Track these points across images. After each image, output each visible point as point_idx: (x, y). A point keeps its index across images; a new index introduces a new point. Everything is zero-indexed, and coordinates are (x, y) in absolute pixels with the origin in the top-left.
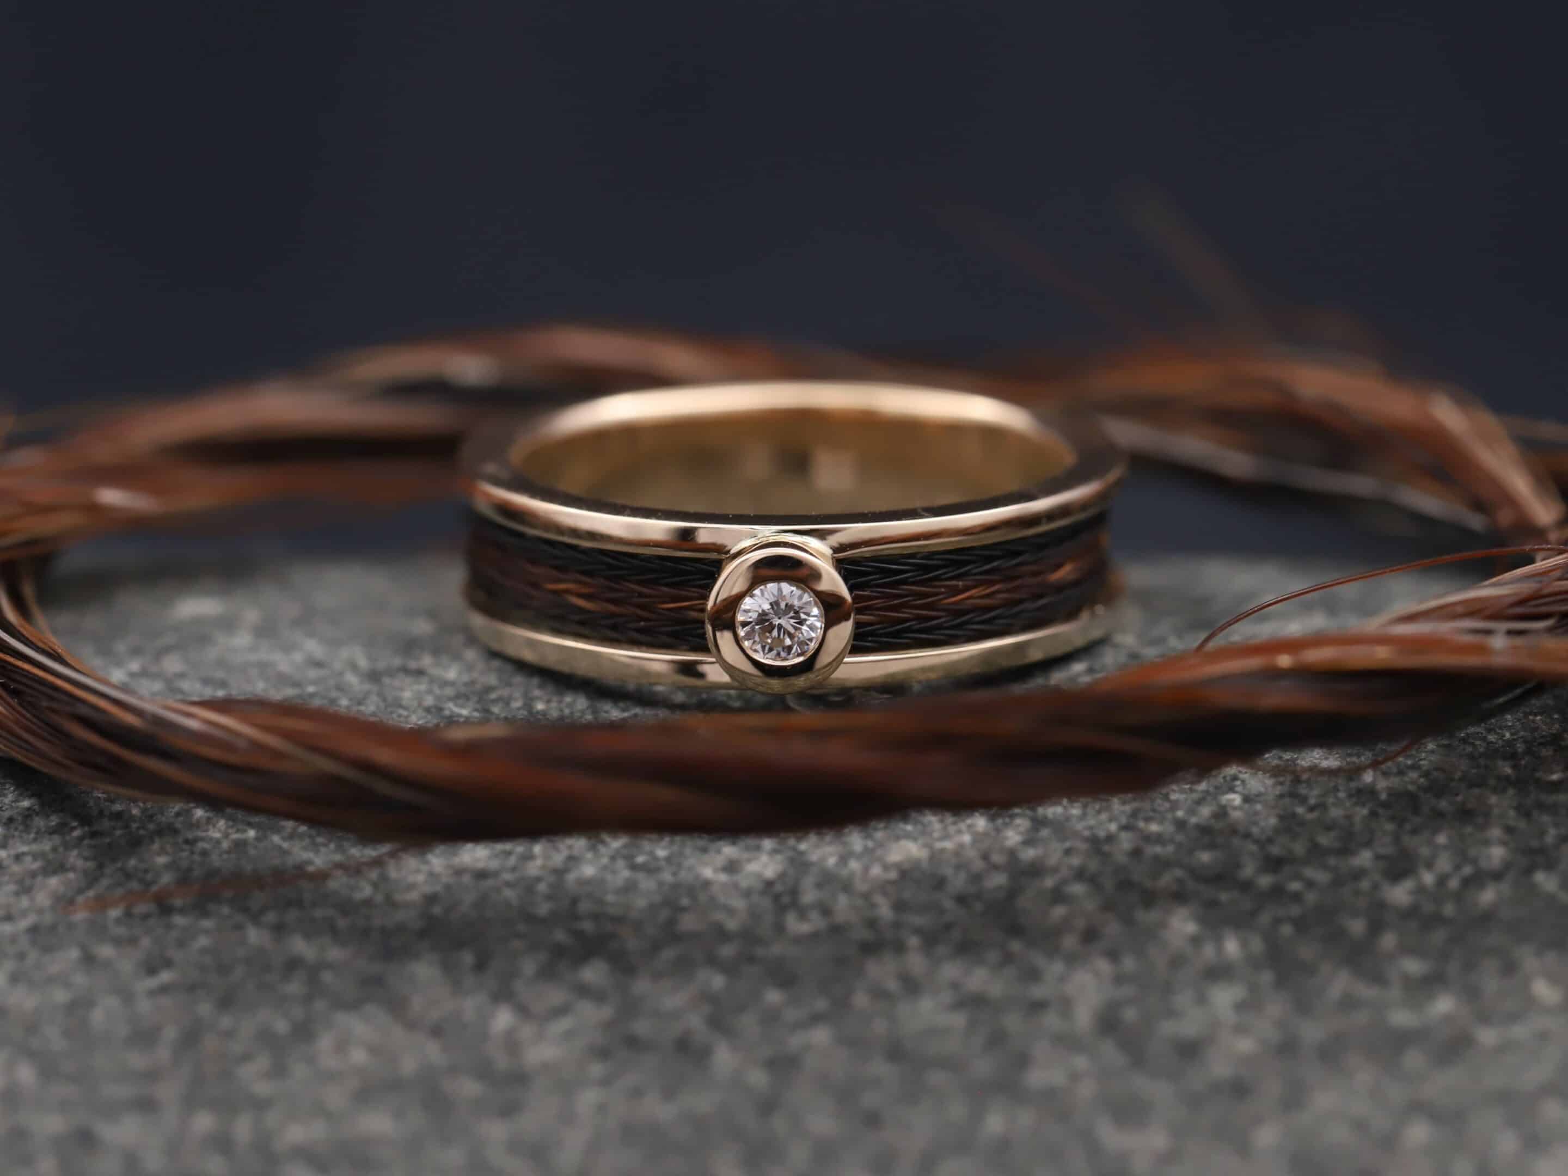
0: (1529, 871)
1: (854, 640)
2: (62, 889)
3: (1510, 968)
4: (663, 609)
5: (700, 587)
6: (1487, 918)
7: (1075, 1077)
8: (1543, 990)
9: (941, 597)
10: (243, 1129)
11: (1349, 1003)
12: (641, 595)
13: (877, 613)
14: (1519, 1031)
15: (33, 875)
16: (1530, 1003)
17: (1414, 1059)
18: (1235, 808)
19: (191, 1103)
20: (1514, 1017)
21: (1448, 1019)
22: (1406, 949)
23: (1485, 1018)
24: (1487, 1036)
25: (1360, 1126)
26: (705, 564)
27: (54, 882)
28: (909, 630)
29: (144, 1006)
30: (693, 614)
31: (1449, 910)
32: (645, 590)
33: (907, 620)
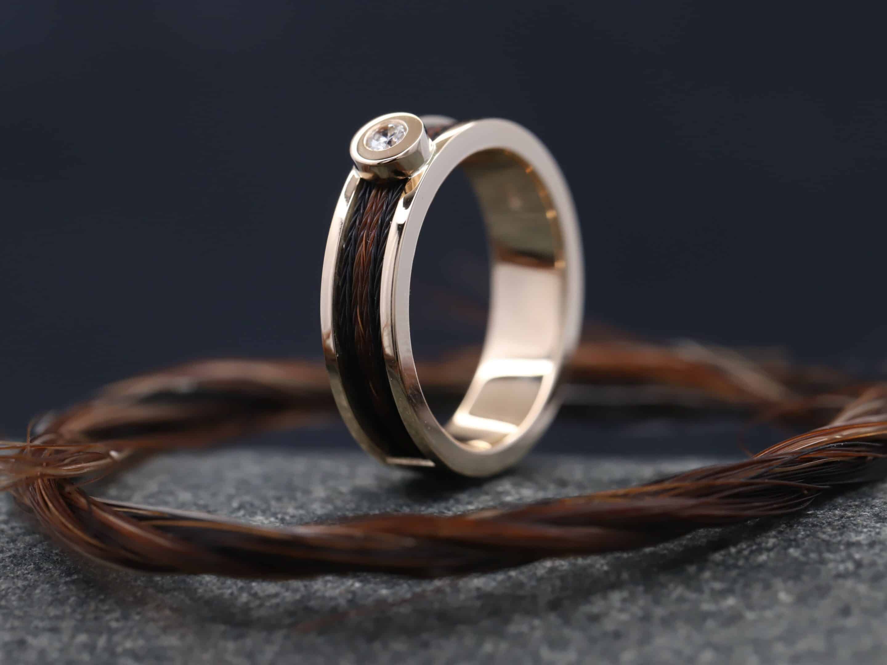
0: (786, 548)
2: (31, 541)
3: (767, 586)
6: (761, 566)
7: (533, 628)
8: (783, 596)
10: (102, 642)
11: (681, 600)
14: (769, 614)
15: (18, 535)
16: (775, 601)
17: (710, 624)
19: (77, 630)
20: (764, 608)
21: (731, 608)
22: (715, 578)
23: (750, 607)
24: (750, 616)
25: (678, 653)
27: (27, 538)
29: (63, 588)
31: (741, 563)
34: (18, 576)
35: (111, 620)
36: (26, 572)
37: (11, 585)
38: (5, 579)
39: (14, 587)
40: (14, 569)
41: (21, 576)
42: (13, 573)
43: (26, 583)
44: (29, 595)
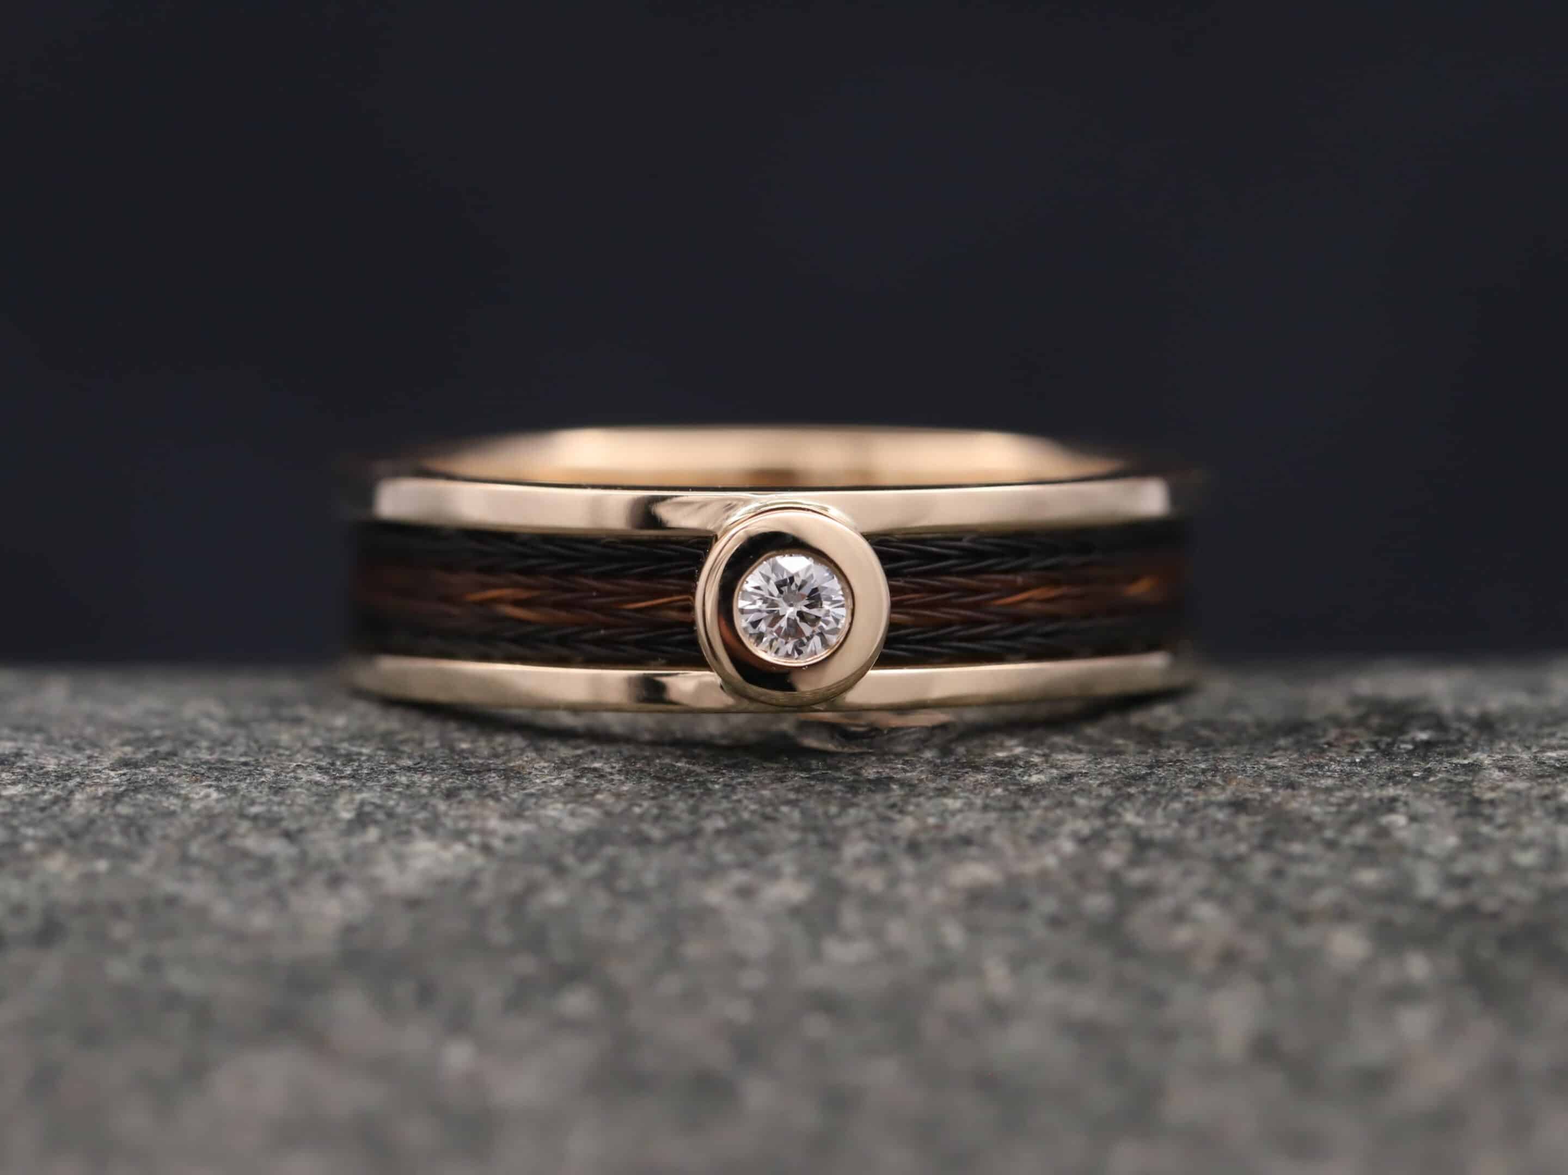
1: (884, 648)
4: (629, 610)
5: (681, 577)
9: (994, 595)
12: (603, 594)
13: (912, 611)
18: (1400, 828)
26: (687, 547)
28: (949, 637)
30: (674, 615)
32: (608, 587)
33: (949, 624)
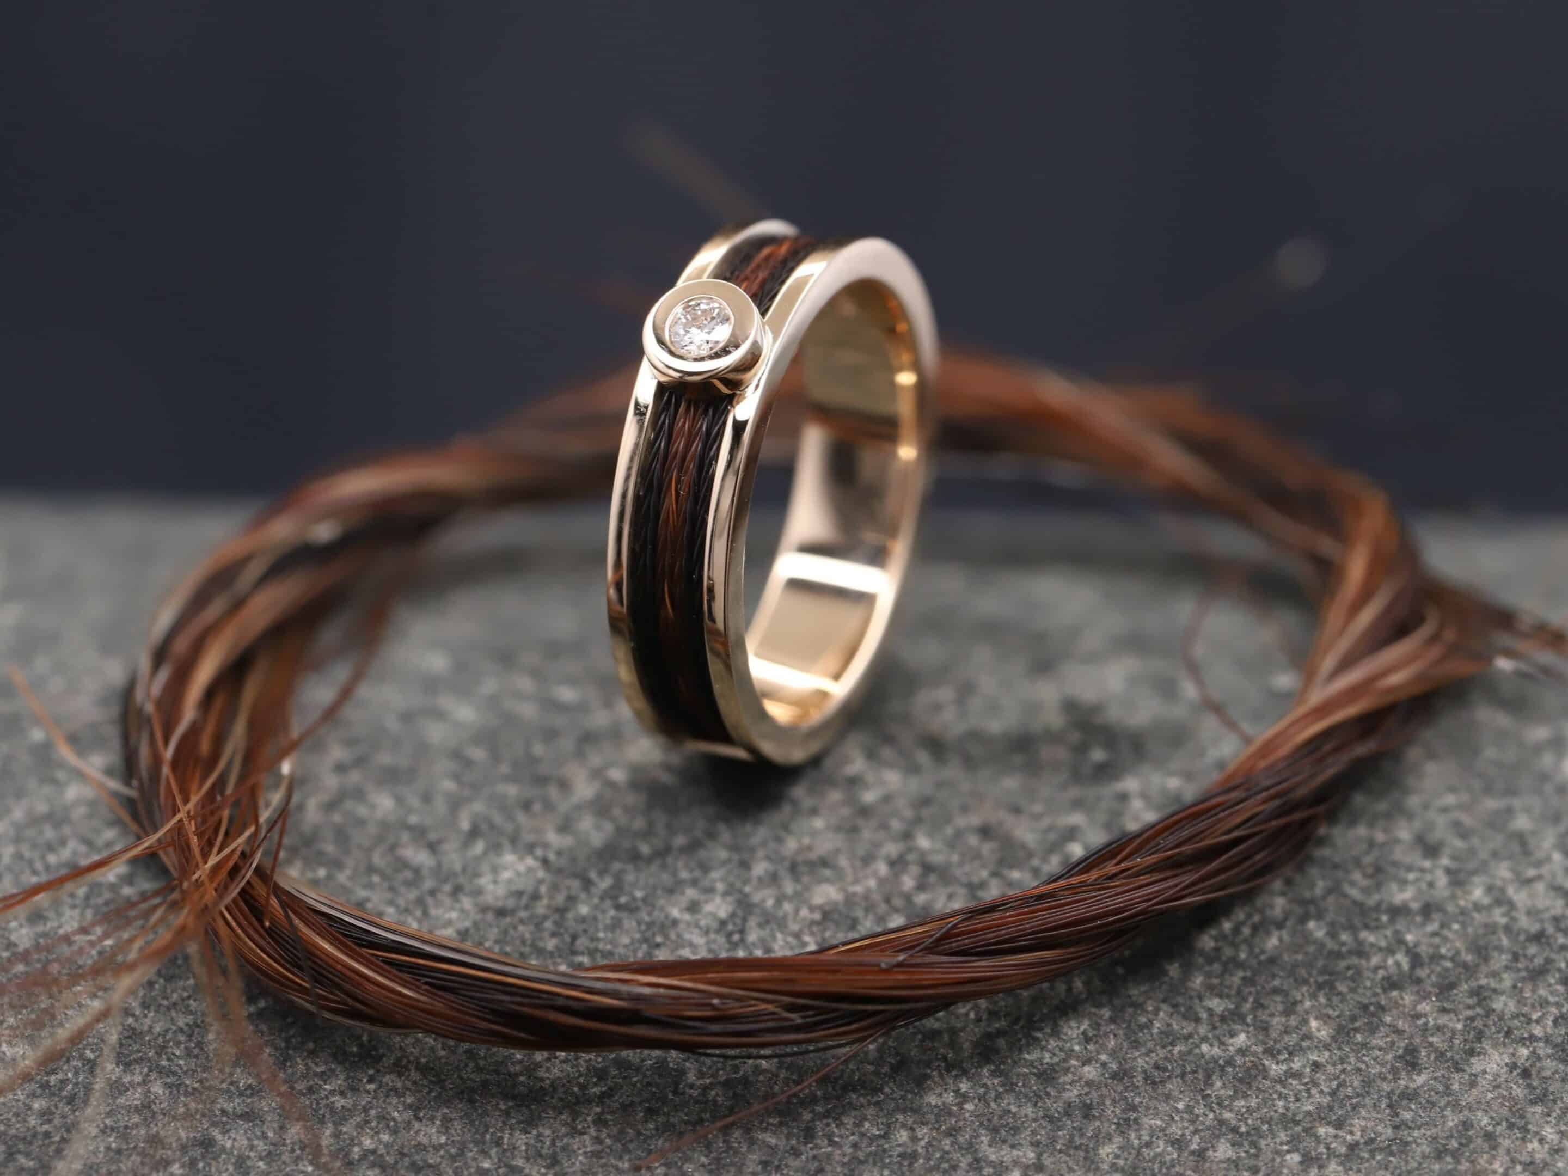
0: (1303, 921)
3: (1291, 1007)
6: (1273, 961)
11: (1168, 1035)
22: (1210, 989)
23: (1272, 1051)
31: (1243, 954)
34: (175, 1004)
35: (332, 1092)
36: (185, 994)
37: (168, 1025)
38: (157, 1011)
39: (174, 1028)
40: (165, 987)
41: (180, 1002)
42: (167, 999)
43: (190, 1019)
44: (199, 1045)
